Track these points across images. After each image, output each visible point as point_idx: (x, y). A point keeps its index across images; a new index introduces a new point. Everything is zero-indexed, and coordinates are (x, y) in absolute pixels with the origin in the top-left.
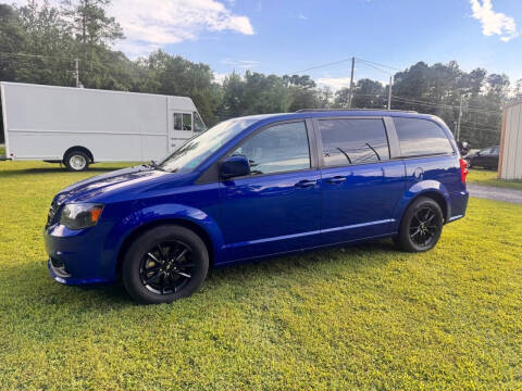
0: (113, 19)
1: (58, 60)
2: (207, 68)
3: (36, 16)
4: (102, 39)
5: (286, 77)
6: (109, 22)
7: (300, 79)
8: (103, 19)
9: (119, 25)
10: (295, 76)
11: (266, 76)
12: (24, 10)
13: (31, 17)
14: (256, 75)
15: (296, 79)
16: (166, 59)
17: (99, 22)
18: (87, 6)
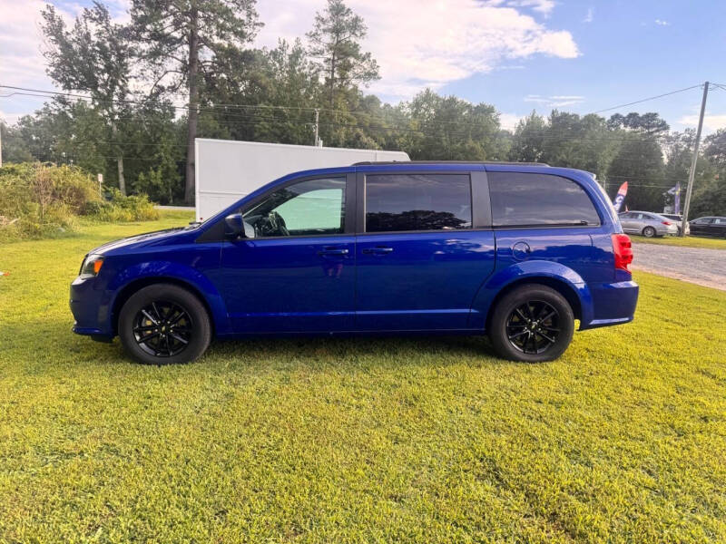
0: (369, 55)
1: (300, 111)
2: (491, 110)
3: (286, 60)
4: (354, 81)
5: (616, 117)
6: (364, 59)
7: (642, 118)
8: (357, 57)
9: (375, 61)
10: (633, 115)
11: (582, 116)
12: (274, 54)
13: (280, 62)
14: (565, 115)
15: (633, 119)
16: (434, 102)
17: (352, 60)
18: (338, 42)
